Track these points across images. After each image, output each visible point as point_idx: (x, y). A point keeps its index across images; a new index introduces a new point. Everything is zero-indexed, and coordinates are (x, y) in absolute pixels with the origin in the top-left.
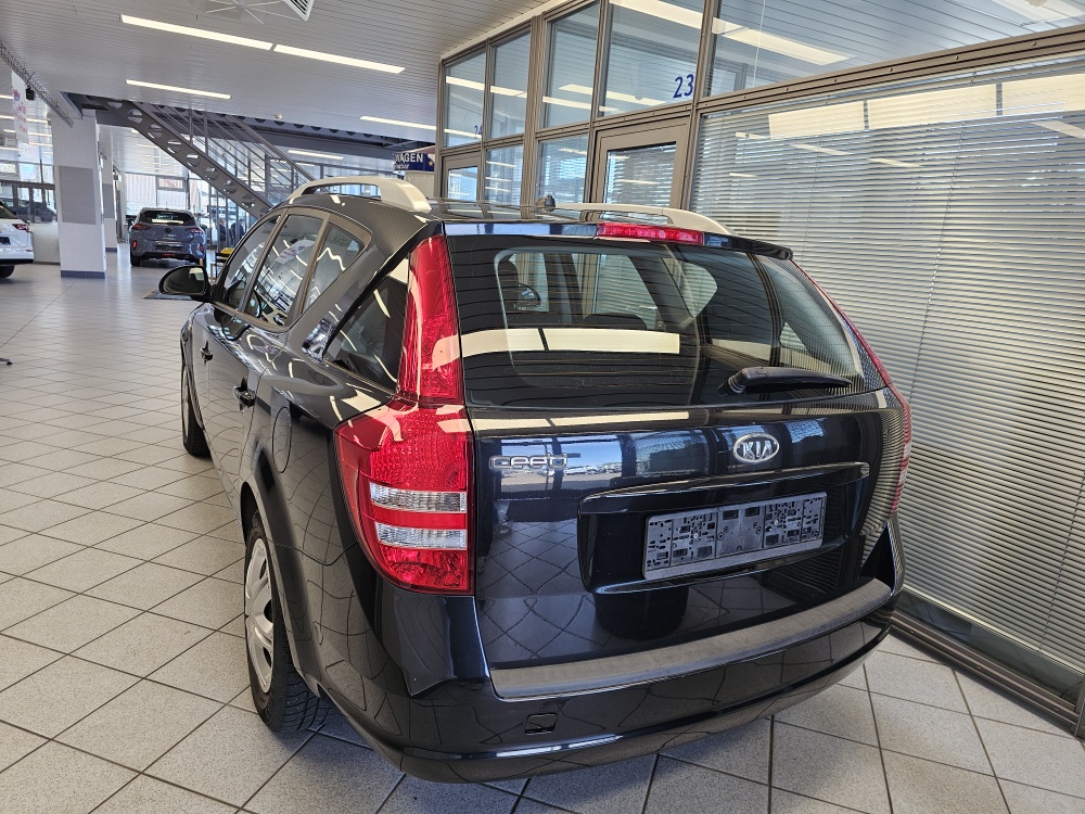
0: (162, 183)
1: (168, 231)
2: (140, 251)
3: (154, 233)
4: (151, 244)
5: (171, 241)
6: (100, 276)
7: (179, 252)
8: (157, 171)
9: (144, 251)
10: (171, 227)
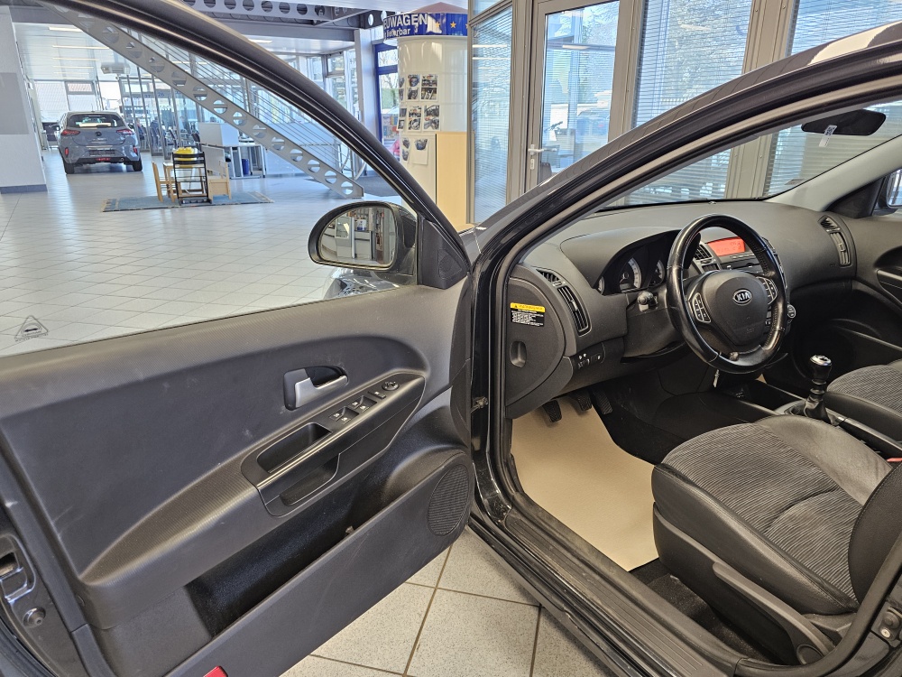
0: (72, 87)
1: (99, 134)
2: (72, 159)
3: (84, 138)
4: (83, 149)
5: (102, 145)
6: (42, 189)
7: (113, 156)
8: (64, 75)
9: (77, 158)
10: (100, 130)
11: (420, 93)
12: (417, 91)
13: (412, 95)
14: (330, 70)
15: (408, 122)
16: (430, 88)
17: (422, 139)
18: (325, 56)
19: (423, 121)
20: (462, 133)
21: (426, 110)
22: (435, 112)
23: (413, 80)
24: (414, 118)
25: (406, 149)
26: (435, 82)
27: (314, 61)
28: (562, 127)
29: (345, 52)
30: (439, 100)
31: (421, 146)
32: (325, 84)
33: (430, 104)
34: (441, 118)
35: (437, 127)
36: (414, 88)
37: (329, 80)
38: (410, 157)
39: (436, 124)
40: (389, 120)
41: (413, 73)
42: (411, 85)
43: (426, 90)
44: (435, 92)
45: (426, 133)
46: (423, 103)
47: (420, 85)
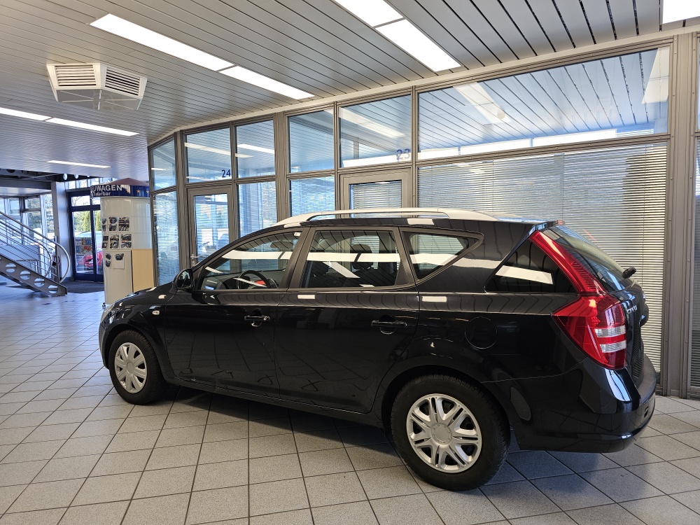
11: (118, 227)
12: (115, 226)
13: (112, 228)
14: (27, 207)
15: (110, 244)
16: (124, 224)
17: (120, 253)
18: (22, 198)
19: (120, 243)
20: (149, 250)
21: (122, 237)
22: (129, 238)
23: (113, 220)
24: (113, 241)
25: (108, 260)
26: (128, 221)
27: (10, 201)
28: (209, 244)
29: (41, 196)
30: (131, 230)
31: (119, 258)
32: (22, 217)
33: (124, 233)
34: (133, 241)
35: (130, 246)
36: (113, 225)
37: (25, 215)
38: (112, 265)
39: (130, 245)
40: (80, 242)
41: (113, 215)
42: (111, 223)
43: (122, 225)
44: (128, 226)
45: (124, 250)
46: (119, 233)
47: (117, 223)
